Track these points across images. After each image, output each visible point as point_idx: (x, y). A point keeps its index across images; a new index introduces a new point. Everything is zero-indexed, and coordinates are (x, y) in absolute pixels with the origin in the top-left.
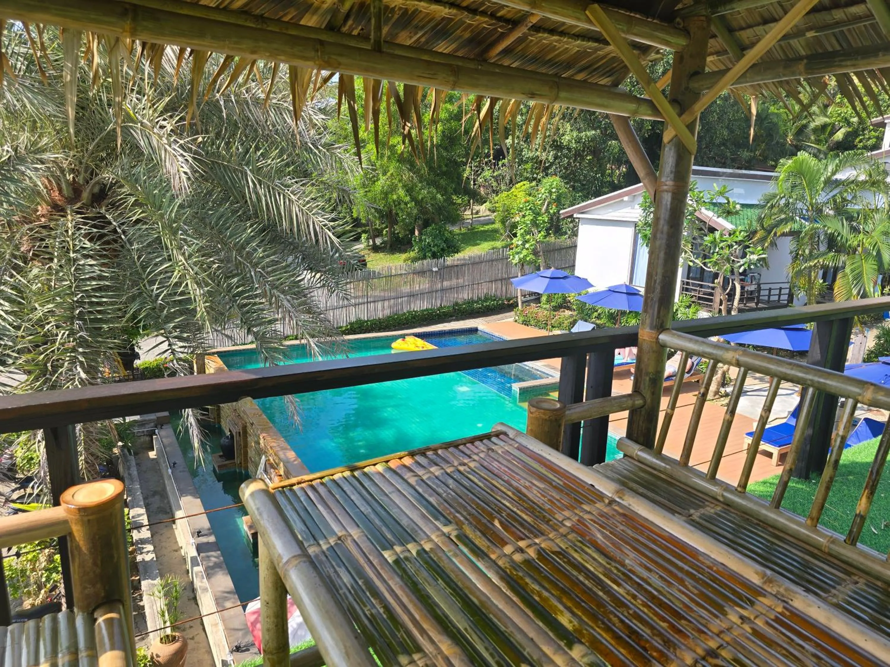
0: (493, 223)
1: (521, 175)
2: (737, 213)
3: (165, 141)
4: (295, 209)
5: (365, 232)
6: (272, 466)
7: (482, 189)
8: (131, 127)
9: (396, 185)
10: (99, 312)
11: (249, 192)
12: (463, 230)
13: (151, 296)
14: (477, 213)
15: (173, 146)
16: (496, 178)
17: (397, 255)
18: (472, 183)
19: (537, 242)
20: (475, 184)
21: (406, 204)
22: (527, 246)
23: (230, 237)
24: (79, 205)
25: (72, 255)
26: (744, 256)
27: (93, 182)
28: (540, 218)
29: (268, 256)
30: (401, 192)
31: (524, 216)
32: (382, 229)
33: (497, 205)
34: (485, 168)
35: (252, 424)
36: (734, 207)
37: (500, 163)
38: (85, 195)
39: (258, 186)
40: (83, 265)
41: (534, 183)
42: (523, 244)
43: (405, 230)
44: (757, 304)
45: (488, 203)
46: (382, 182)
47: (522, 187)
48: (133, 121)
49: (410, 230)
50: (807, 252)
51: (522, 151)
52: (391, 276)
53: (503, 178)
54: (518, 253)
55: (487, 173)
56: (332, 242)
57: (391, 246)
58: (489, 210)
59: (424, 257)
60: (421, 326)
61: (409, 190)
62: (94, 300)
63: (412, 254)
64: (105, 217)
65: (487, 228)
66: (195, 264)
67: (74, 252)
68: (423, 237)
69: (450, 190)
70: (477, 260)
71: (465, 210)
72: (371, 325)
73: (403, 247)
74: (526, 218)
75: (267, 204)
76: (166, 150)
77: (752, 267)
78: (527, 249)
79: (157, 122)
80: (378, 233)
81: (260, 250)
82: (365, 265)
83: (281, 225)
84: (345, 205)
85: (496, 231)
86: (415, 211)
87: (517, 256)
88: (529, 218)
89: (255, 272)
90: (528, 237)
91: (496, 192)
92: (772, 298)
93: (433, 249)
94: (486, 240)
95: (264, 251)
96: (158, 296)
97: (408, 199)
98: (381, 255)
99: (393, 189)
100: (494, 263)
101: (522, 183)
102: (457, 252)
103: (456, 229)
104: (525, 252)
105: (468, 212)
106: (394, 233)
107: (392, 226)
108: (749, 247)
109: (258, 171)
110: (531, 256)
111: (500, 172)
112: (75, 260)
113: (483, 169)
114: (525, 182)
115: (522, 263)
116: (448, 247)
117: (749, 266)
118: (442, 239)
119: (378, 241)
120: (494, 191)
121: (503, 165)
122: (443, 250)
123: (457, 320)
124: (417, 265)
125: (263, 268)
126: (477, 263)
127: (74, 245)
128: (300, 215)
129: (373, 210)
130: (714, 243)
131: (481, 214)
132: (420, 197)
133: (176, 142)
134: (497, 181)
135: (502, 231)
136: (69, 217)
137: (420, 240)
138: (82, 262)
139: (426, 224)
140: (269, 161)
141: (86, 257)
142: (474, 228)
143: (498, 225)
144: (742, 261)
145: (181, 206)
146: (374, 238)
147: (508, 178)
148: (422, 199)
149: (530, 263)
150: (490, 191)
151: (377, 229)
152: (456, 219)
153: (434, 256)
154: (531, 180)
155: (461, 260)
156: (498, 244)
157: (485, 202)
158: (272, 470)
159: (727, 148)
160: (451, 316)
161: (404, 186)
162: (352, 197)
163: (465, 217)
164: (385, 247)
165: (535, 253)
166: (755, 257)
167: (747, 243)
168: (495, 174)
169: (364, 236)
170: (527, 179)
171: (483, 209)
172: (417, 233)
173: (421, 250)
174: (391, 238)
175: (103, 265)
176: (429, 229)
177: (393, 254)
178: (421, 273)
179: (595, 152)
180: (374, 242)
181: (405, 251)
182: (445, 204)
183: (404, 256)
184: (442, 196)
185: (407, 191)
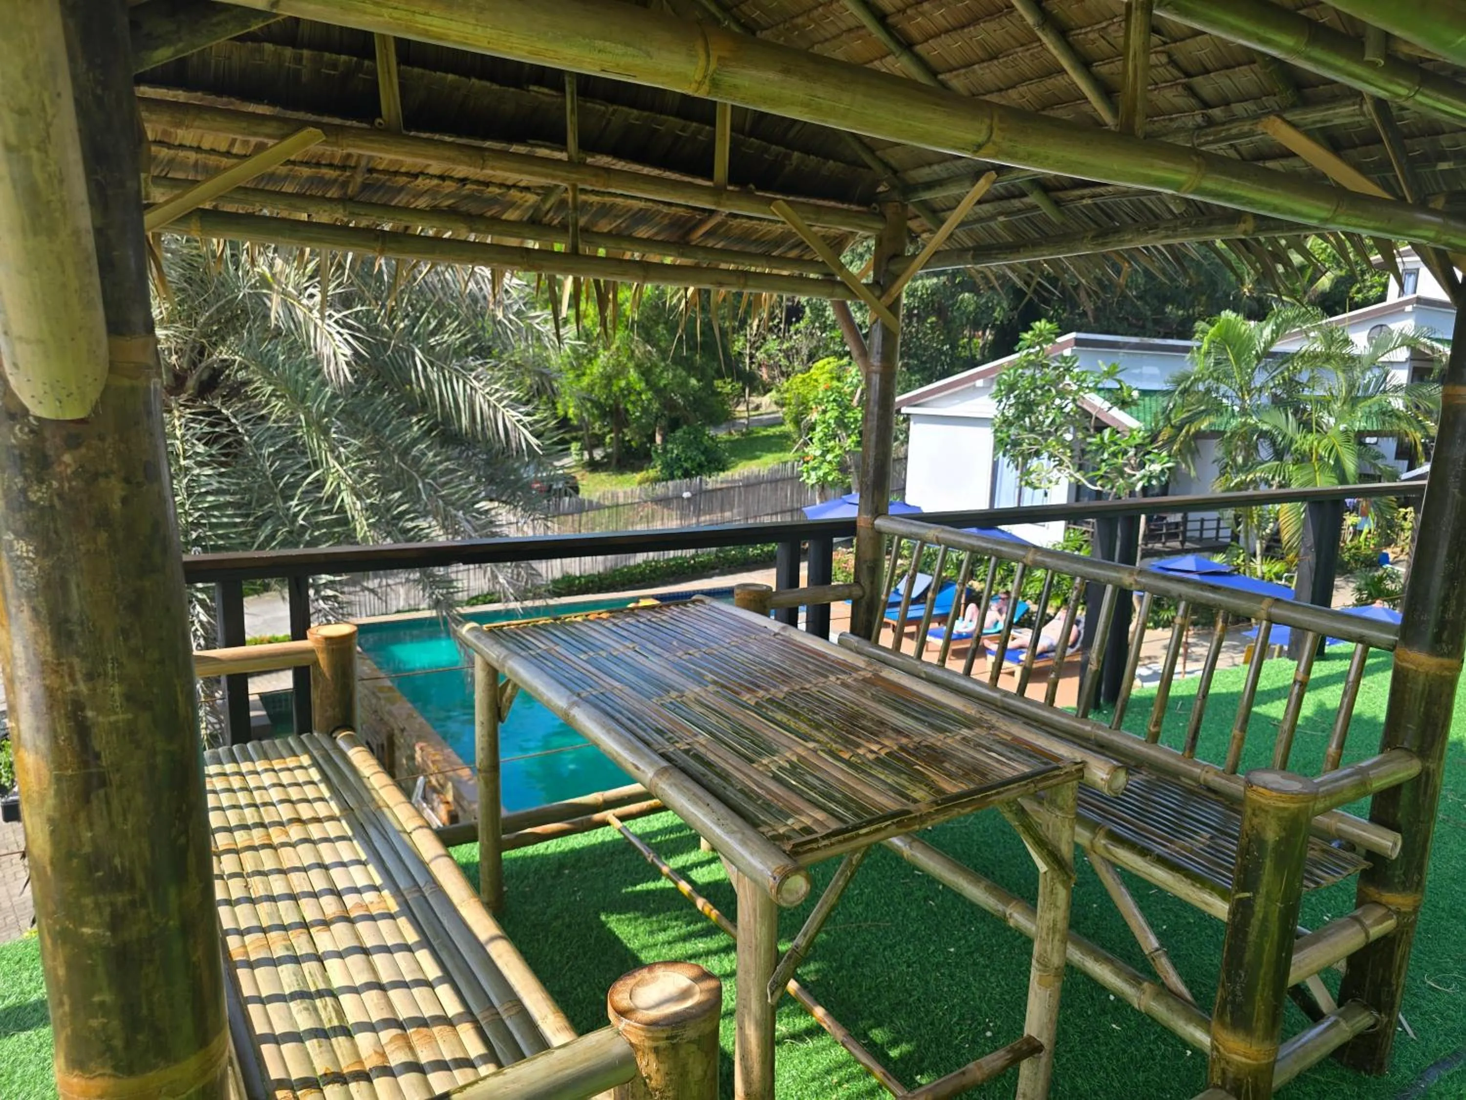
0: (782, 424)
1: (827, 347)
2: (1134, 403)
3: (316, 314)
4: (479, 399)
5: (575, 439)
6: (434, 790)
7: (764, 370)
8: (266, 295)
9: (625, 366)
10: (220, 537)
11: (418, 378)
12: (736, 436)
13: (287, 516)
14: (757, 408)
15: (327, 321)
16: (787, 354)
17: (628, 476)
18: (747, 360)
19: (847, 452)
20: (752, 363)
21: (639, 394)
22: (829, 457)
23: (390, 437)
24: (184, 396)
25: (183, 462)
26: (1142, 465)
27: (203, 365)
28: (850, 414)
29: (441, 462)
30: (633, 375)
31: (824, 412)
32: (604, 435)
33: (787, 395)
34: (769, 337)
35: (403, 730)
36: (1130, 395)
37: (792, 329)
38: (191, 383)
39: (429, 368)
40: (198, 475)
41: (846, 360)
42: (823, 455)
43: (641, 436)
44: (1183, 543)
45: (773, 393)
46: (603, 360)
47: (824, 367)
48: (270, 287)
49: (647, 436)
50: (1240, 460)
51: (824, 310)
52: (617, 506)
53: (798, 353)
54: (814, 469)
55: (772, 344)
56: (528, 444)
57: (619, 461)
58: (776, 403)
59: (672, 477)
60: (665, 584)
61: (646, 373)
62: (214, 520)
63: (652, 473)
64: (220, 412)
65: (771, 431)
66: (353, 469)
67: (185, 458)
68: (670, 446)
69: (711, 372)
70: (752, 481)
71: (738, 404)
72: (587, 583)
73: (637, 463)
74: (828, 415)
75: (441, 394)
76: (316, 326)
77: (1154, 482)
78: (830, 462)
79: (306, 288)
80: (597, 441)
81: (431, 454)
82: (576, 490)
83: (460, 421)
84: (545, 398)
85: (786, 436)
86: (656, 406)
87: (813, 474)
88: (831, 415)
89: (424, 484)
90: (832, 443)
91: (786, 375)
92: (1207, 534)
93: (686, 465)
94: (769, 451)
95: (435, 456)
96: (296, 515)
97: (642, 385)
98: (603, 476)
99: (620, 371)
100: (780, 485)
101: (826, 360)
102: (723, 470)
103: (722, 435)
104: (825, 468)
105: (742, 407)
106: (623, 441)
107: (620, 430)
108: (1149, 453)
109: (428, 350)
110: (835, 474)
111: (792, 343)
112: (187, 469)
113: (764, 339)
114: (831, 359)
115: (823, 485)
116: (709, 462)
117: (1149, 481)
118: (698, 449)
119: (598, 454)
120: (782, 374)
121: (797, 332)
122: (700, 466)
123: (723, 573)
124: (660, 489)
125: (434, 478)
126: (753, 485)
127: (185, 451)
128: (485, 407)
129: (589, 405)
130: (1102, 447)
131: (762, 410)
132: (663, 383)
133: (330, 316)
134: (787, 357)
135: (795, 436)
136: (176, 413)
137: (665, 450)
138: (196, 471)
139: (674, 425)
140: (446, 337)
141: (201, 464)
142: (752, 432)
143: (789, 427)
144: (1139, 475)
145: (334, 396)
146: (591, 448)
147: (805, 352)
148: (665, 386)
149: (833, 484)
150: (776, 372)
151: (595, 435)
152: (723, 418)
153: (687, 474)
154: (841, 356)
155: (727, 482)
156: (790, 456)
157: (770, 390)
158: (435, 796)
159: (1147, 303)
160: (713, 568)
161: (638, 366)
162: (555, 385)
163: (738, 415)
164: (609, 463)
165: (843, 468)
166: (1156, 468)
167: (1149, 448)
168: (785, 346)
169: (575, 446)
170: (835, 353)
171: (767, 401)
172: (658, 439)
173: (666, 466)
174: (619, 449)
175: (221, 475)
176: (679, 433)
177: (622, 474)
178: (664, 501)
179: (941, 312)
180: (591, 454)
181: (640, 469)
182: (704, 395)
183: (639, 476)
184: (699, 381)
185: (643, 374)
